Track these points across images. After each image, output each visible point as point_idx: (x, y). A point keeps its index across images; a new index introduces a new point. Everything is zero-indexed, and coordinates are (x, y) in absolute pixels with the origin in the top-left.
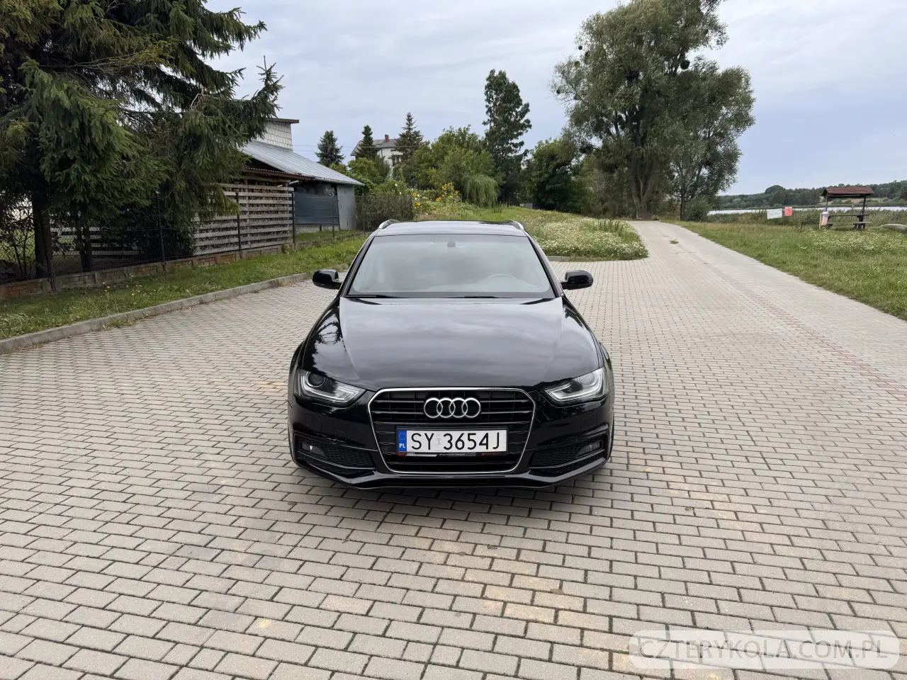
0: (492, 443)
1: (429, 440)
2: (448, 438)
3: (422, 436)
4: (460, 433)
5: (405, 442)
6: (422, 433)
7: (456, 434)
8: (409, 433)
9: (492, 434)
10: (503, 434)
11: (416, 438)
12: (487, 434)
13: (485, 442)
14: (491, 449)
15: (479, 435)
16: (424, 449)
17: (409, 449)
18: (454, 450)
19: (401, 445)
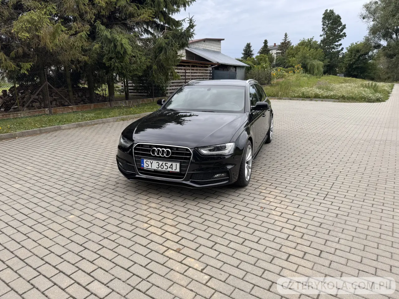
0: (174, 168)
1: (151, 164)
2: (158, 164)
3: (149, 162)
4: (162, 162)
5: (143, 164)
6: (149, 161)
7: (161, 163)
8: (145, 160)
9: (174, 164)
10: (178, 164)
11: (147, 162)
12: (172, 164)
13: (171, 167)
14: (173, 170)
15: (169, 164)
16: (150, 167)
17: (145, 167)
18: (160, 169)
19: (142, 165)
